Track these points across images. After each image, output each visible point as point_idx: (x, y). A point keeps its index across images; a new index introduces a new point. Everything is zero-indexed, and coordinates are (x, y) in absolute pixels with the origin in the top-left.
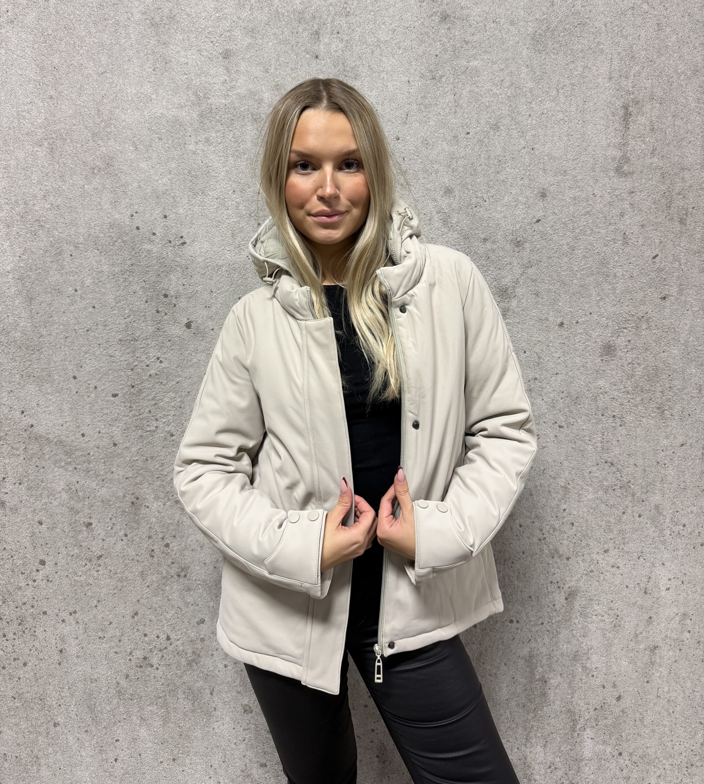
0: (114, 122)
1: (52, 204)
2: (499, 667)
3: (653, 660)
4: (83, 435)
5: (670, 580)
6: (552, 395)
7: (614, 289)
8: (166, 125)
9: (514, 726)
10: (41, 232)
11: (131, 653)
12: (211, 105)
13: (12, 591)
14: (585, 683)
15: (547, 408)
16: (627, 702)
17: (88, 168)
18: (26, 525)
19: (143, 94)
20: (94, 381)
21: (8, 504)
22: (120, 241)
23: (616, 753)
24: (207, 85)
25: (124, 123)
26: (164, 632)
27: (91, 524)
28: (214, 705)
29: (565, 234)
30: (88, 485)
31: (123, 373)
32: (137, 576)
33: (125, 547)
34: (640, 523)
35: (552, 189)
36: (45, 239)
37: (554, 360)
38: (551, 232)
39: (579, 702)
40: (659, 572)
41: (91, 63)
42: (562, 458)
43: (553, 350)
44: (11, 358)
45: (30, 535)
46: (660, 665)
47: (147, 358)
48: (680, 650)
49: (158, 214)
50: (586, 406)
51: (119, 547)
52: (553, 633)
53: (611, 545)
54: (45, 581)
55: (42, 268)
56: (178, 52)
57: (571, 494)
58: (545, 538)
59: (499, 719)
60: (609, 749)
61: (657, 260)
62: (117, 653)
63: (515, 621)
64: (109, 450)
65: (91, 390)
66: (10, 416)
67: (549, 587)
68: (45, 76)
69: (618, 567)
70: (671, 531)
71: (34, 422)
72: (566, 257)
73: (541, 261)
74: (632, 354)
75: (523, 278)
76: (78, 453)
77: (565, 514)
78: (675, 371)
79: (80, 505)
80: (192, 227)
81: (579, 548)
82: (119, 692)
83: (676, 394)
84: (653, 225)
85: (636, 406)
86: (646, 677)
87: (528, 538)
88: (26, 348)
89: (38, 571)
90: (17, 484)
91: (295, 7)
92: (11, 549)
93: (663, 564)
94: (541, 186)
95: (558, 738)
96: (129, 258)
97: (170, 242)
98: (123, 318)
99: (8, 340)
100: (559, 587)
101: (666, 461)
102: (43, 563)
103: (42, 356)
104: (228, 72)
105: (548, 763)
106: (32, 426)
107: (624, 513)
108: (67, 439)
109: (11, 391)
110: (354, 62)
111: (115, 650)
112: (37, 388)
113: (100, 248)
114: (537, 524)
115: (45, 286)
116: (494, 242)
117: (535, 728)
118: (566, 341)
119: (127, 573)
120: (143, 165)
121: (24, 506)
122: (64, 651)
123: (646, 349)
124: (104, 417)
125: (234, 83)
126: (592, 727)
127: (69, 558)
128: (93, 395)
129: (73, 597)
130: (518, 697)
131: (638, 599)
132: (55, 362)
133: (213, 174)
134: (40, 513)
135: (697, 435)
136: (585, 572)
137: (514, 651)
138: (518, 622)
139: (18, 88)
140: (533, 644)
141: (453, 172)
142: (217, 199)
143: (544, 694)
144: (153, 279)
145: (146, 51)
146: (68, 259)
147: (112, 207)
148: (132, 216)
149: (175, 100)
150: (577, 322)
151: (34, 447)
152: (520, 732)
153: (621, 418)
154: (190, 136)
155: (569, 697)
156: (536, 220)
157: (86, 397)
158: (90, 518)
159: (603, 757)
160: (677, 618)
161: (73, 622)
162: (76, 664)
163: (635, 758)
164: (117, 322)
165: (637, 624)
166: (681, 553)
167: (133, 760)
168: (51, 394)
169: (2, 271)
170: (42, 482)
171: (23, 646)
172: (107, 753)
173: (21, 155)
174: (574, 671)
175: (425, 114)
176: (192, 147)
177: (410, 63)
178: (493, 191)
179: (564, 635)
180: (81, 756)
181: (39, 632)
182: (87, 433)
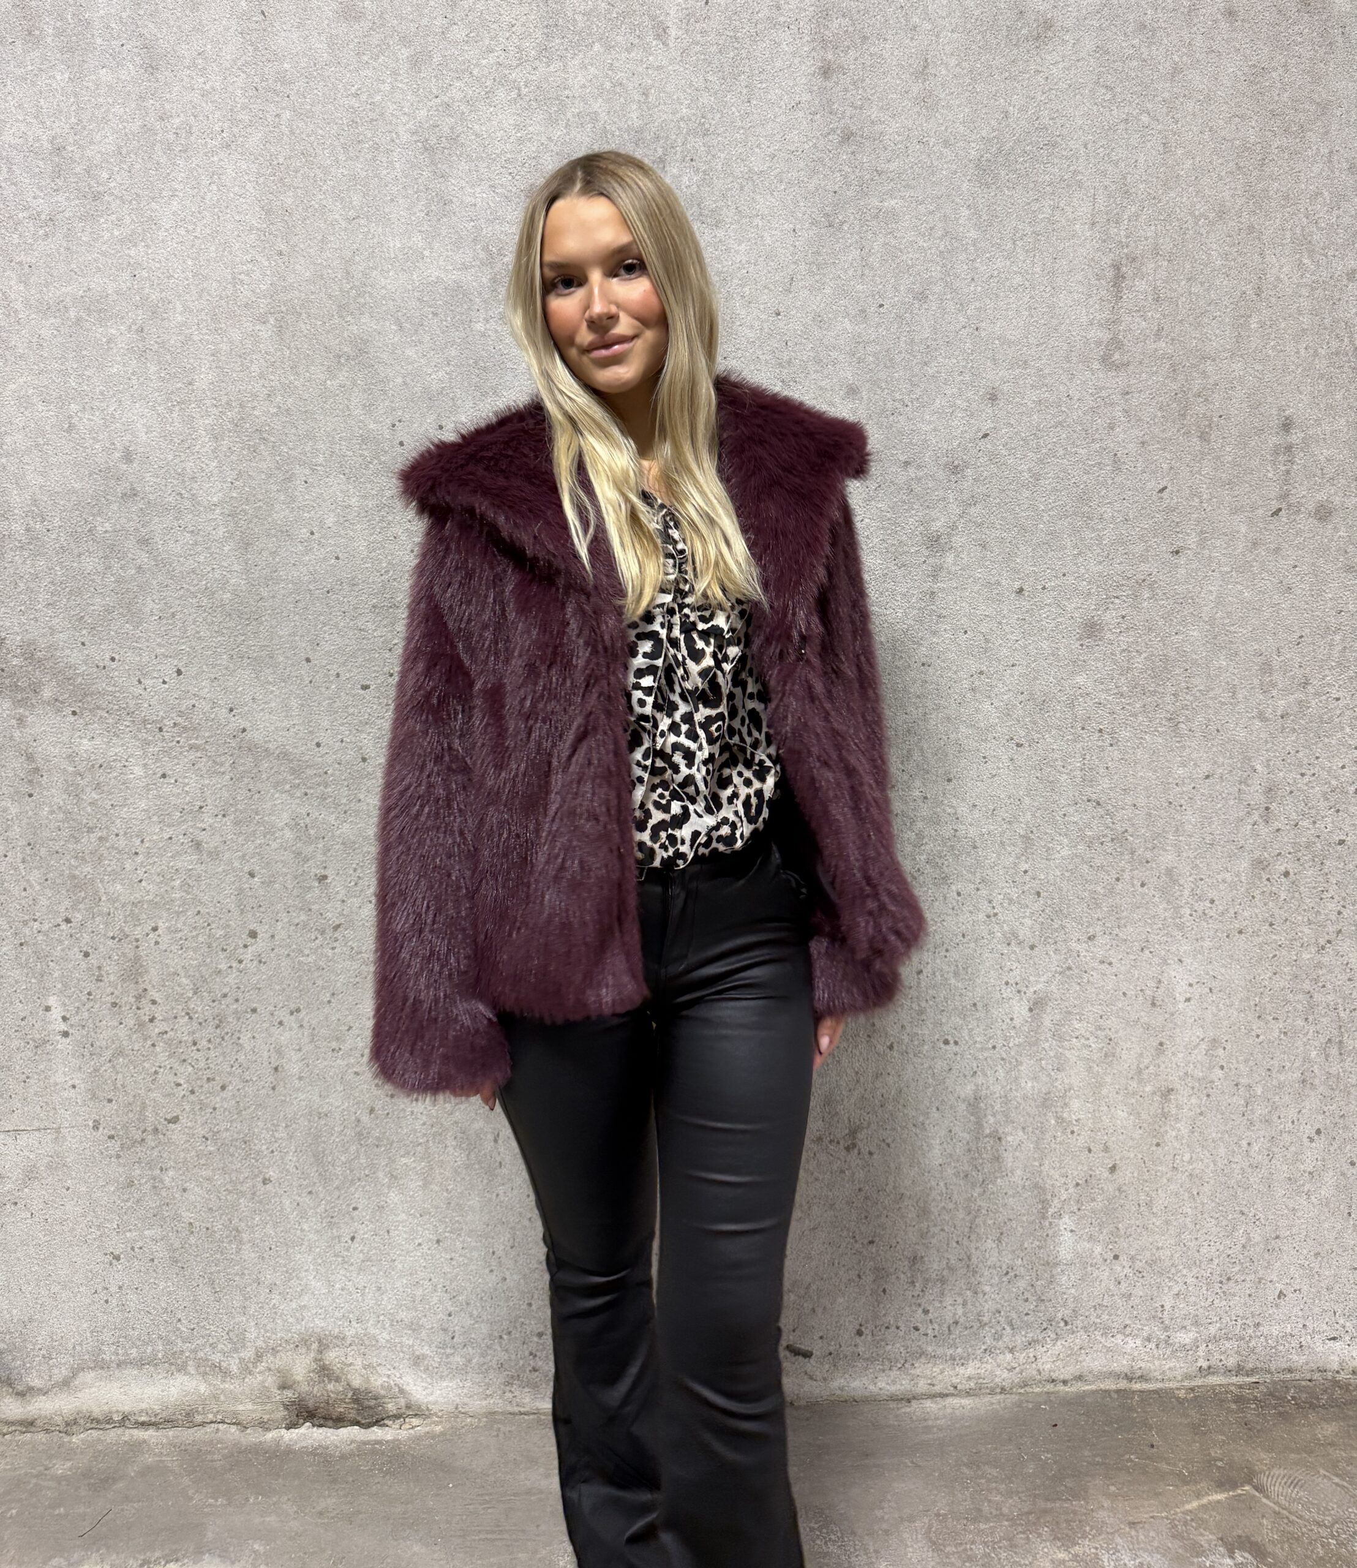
0: (369, 289)
1: (280, 408)
2: (927, 1113)
3: (1166, 1110)
4: (318, 745)
5: (1191, 985)
6: (1005, 697)
7: (1100, 538)
8: (444, 294)
9: (951, 1206)
10: (262, 447)
13: (207, 976)
14: (1060, 1143)
15: (998, 717)
16: (1126, 1174)
17: (331, 356)
18: (230, 878)
19: (411, 248)
20: (335, 666)
21: (205, 846)
22: (374, 462)
23: (1109, 1256)
24: (500, 236)
25: (383, 291)
27: (325, 877)
28: (498, 1159)
29: (1026, 456)
30: (323, 819)
31: (377, 656)
34: (1143, 896)
35: (1005, 388)
36: (269, 458)
37: (1008, 644)
38: (1004, 452)
39: (1052, 1172)
40: (1173, 974)
41: (337, 204)
42: (1021, 793)
43: (1007, 629)
44: (216, 629)
45: (236, 893)
46: (1177, 1120)
48: (1208, 1096)
49: (429, 424)
50: (1058, 715)
51: (366, 911)
52: (1010, 1063)
53: (1098, 929)
54: (255, 963)
55: (263, 500)
56: (462, 188)
57: (1035, 847)
58: (996, 915)
59: (928, 1195)
60: (1098, 1249)
61: (1165, 494)
63: (952, 1042)
64: (355, 768)
65: (331, 679)
66: (213, 716)
67: (1003, 991)
68: (272, 223)
69: (1110, 964)
70: (1191, 909)
71: (247, 725)
72: (1027, 489)
73: (989, 496)
74: (1127, 637)
75: (962, 521)
76: (309, 772)
77: (1027, 878)
78: (1195, 663)
79: (311, 848)
81: (1049, 931)
82: (360, 1134)
83: (1196, 698)
84: (1158, 442)
85: (1135, 715)
86: (1155, 1136)
87: (971, 912)
88: (239, 617)
89: (245, 946)
90: (220, 816)
91: (630, 123)
92: (208, 913)
93: (1180, 961)
94: (989, 384)
95: (1020, 1229)
99: (213, 603)
100: (1019, 992)
101: (1182, 801)
102: (253, 934)
103: (261, 628)
105: (1004, 1267)
106: (244, 730)
107: (1118, 879)
108: (295, 751)
109: (215, 678)
110: (715, 202)
112: (253, 675)
113: (347, 471)
114: (984, 892)
115: (267, 526)
116: (919, 467)
117: (984, 1212)
118: (1027, 617)
120: (410, 352)
121: (229, 849)
122: (280, 1069)
123: (1150, 629)
124: (349, 718)
126: (1071, 1212)
127: (293, 928)
128: (333, 687)
129: (296, 988)
130: (957, 1161)
131: (1142, 1014)
132: (281, 637)
133: (509, 365)
134: (252, 860)
135: (1230, 761)
136: (1059, 969)
137: (949, 1089)
138: (956, 1043)
139: (234, 241)
140: (980, 1079)
141: (859, 363)
143: (997, 1159)
145: (416, 187)
146: (301, 488)
147: (364, 412)
148: (394, 426)
149: (457, 257)
150: (1044, 588)
151: (248, 761)
152: (961, 1216)
153: (1112, 733)
154: (478, 310)
155: (1036, 1164)
156: (982, 435)
157: (323, 690)
158: (325, 867)
159: (1090, 1261)
160: (1204, 1046)
161: (295, 1026)
162: (298, 1090)
163: (1139, 1265)
164: (370, 581)
165: (1142, 1054)
166: (1207, 944)
167: (377, 1239)
168: (274, 684)
169: (206, 503)
170: (257, 814)
171: (221, 1059)
172: (340, 1228)
173: (236, 336)
174: (1042, 1123)
175: (817, 278)
176: (479, 327)
177: (796, 203)
178: (918, 391)
179: (1027, 1066)
180: (302, 1230)
181: (245, 1039)
182: (324, 742)
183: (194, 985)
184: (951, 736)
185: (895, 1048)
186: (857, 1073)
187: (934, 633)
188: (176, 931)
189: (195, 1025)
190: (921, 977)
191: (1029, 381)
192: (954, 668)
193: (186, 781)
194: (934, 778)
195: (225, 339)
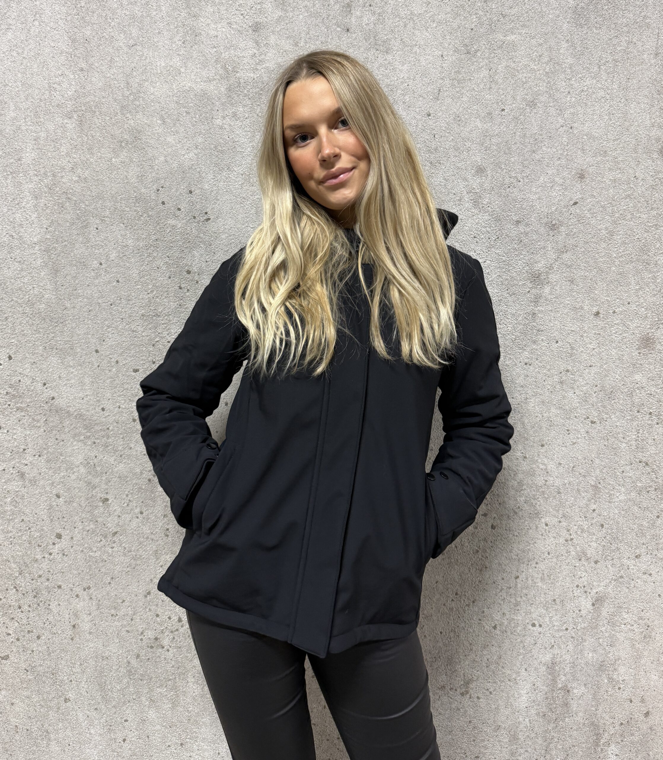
0: (142, 95)
1: (80, 177)
2: (519, 672)
4: (103, 409)
6: (584, 388)
8: (194, 99)
10: (68, 204)
11: (142, 633)
12: (239, 78)
13: (28, 563)
14: (611, 695)
15: (579, 402)
16: (655, 719)
17: (115, 141)
18: (44, 498)
19: (172, 67)
20: (115, 356)
21: (27, 476)
22: (145, 215)
24: (236, 59)
25: (152, 97)
26: (176, 614)
27: (107, 500)
29: (604, 218)
30: (106, 460)
31: (144, 349)
32: (151, 555)
33: (140, 525)
35: (591, 170)
36: (72, 212)
37: (588, 352)
38: (589, 215)
39: (604, 715)
41: (122, 35)
42: (592, 456)
43: (587, 340)
44: (35, 329)
45: (48, 508)
47: (168, 334)
49: (184, 189)
50: (621, 402)
51: (134, 524)
52: (578, 640)
53: (643, 550)
54: (60, 555)
55: (68, 240)
56: (208, 24)
57: (601, 494)
58: (572, 539)
59: (517, 727)
62: (129, 632)
63: (538, 625)
64: (129, 426)
65: (113, 364)
66: (32, 388)
67: (574, 591)
68: (76, 49)
69: (650, 575)
71: (55, 395)
72: (604, 242)
73: (577, 246)
75: (557, 263)
76: (96, 428)
77: (595, 515)
79: (97, 480)
80: (216, 203)
81: (609, 551)
82: (130, 671)
87: (555, 538)
88: (50, 321)
89: (54, 544)
90: (37, 456)
92: (29, 521)
94: (579, 166)
95: (580, 753)
96: (153, 233)
97: (194, 217)
98: (146, 293)
99: (33, 311)
100: (586, 592)
102: (59, 536)
103: (65, 329)
104: (258, 45)
106: (53, 398)
107: (658, 517)
108: (88, 413)
109: (34, 362)
111: (127, 629)
112: (59, 361)
113: (125, 221)
114: (564, 524)
115: (70, 259)
116: (527, 225)
117: (556, 740)
118: (602, 332)
119: (141, 552)
120: (170, 139)
121: (43, 478)
122: (76, 626)
124: (124, 392)
125: (263, 57)
126: (617, 742)
127: (85, 533)
128: (114, 370)
129: (88, 573)
130: (539, 705)
132: (79, 335)
133: (239, 149)
134: (58, 487)
136: (614, 577)
137: (535, 657)
138: (540, 626)
139: (50, 60)
140: (556, 651)
141: (486, 150)
142: (242, 175)
143: (566, 705)
144: (177, 255)
145: (176, 23)
146: (94, 232)
147: (138, 181)
148: (158, 190)
149: (204, 73)
150: (614, 312)
151: (55, 420)
154: (218, 110)
155: (593, 709)
156: (573, 203)
157: (107, 372)
158: (107, 493)
161: (87, 598)
162: (88, 641)
164: (140, 297)
167: (141, 741)
168: (73, 367)
169: (29, 242)
170: (61, 455)
171: (37, 618)
172: (115, 733)
173: (51, 127)
174: (598, 682)
175: (458, 89)
176: (219, 122)
177: (444, 37)
178: (528, 171)
179: (590, 642)
180: (90, 734)
181: (53, 606)
182: (107, 407)
183: (20, 568)
184: (545, 415)
185: (498, 628)
186: (471, 644)
187: (534, 342)
188: (8, 532)
189: (20, 595)
190: (518, 580)
191: (607, 165)
192: (548, 367)
193: (15, 431)
194: (532, 443)
195: (43, 129)
